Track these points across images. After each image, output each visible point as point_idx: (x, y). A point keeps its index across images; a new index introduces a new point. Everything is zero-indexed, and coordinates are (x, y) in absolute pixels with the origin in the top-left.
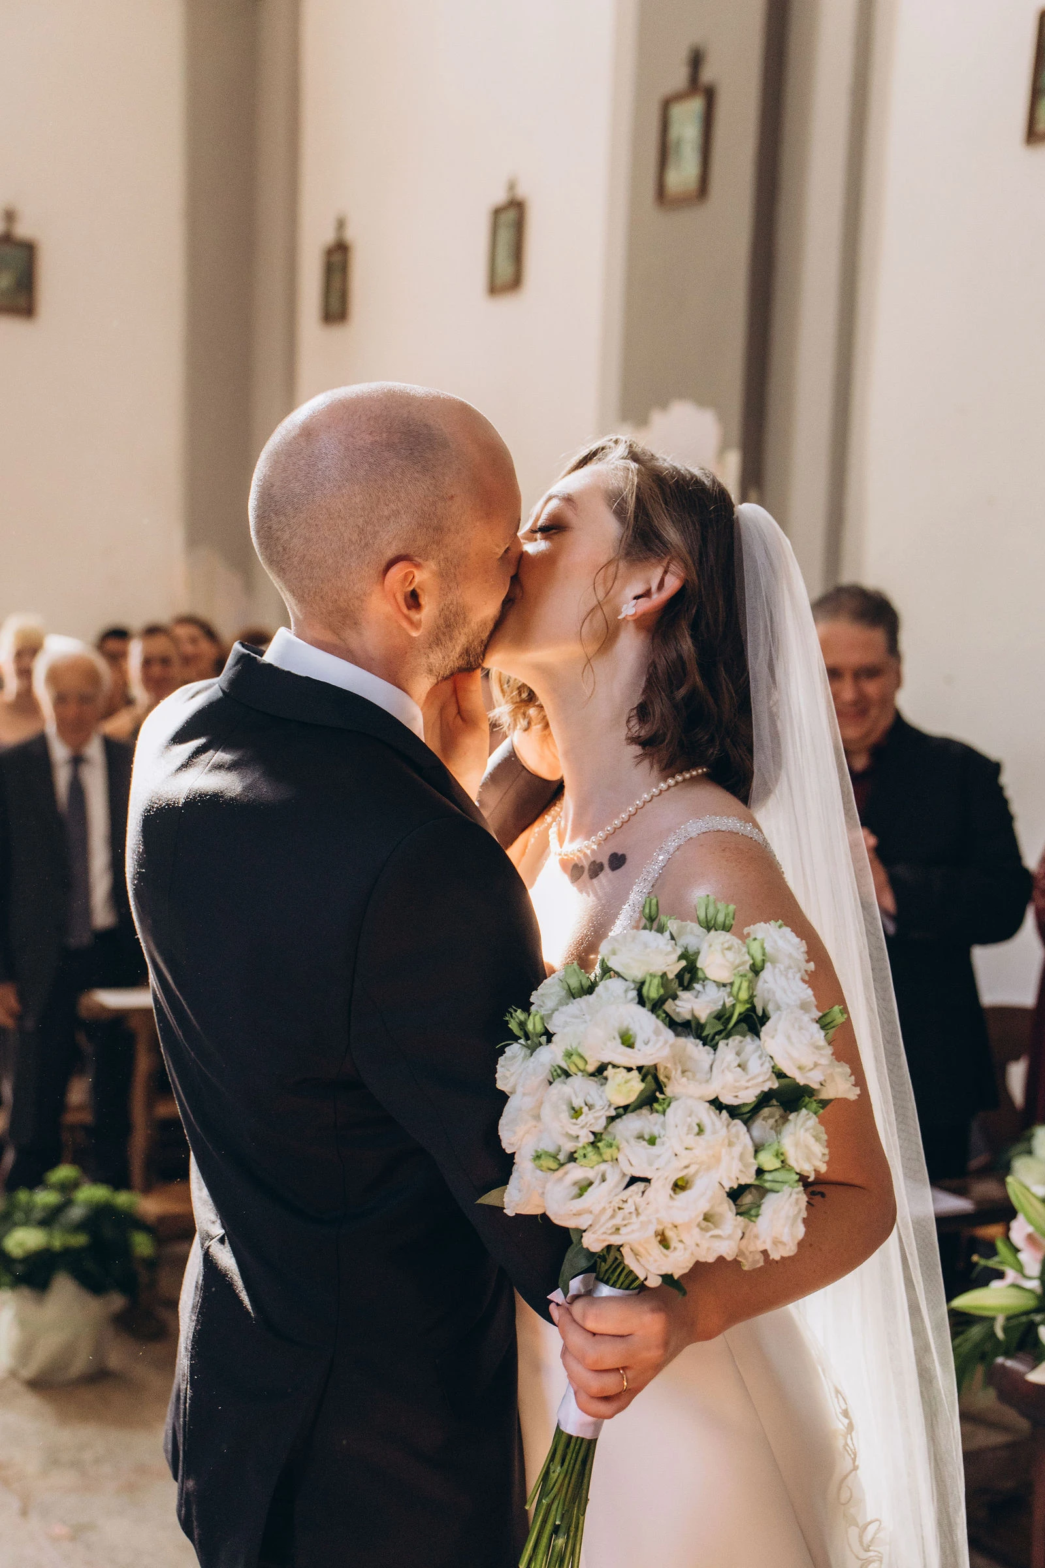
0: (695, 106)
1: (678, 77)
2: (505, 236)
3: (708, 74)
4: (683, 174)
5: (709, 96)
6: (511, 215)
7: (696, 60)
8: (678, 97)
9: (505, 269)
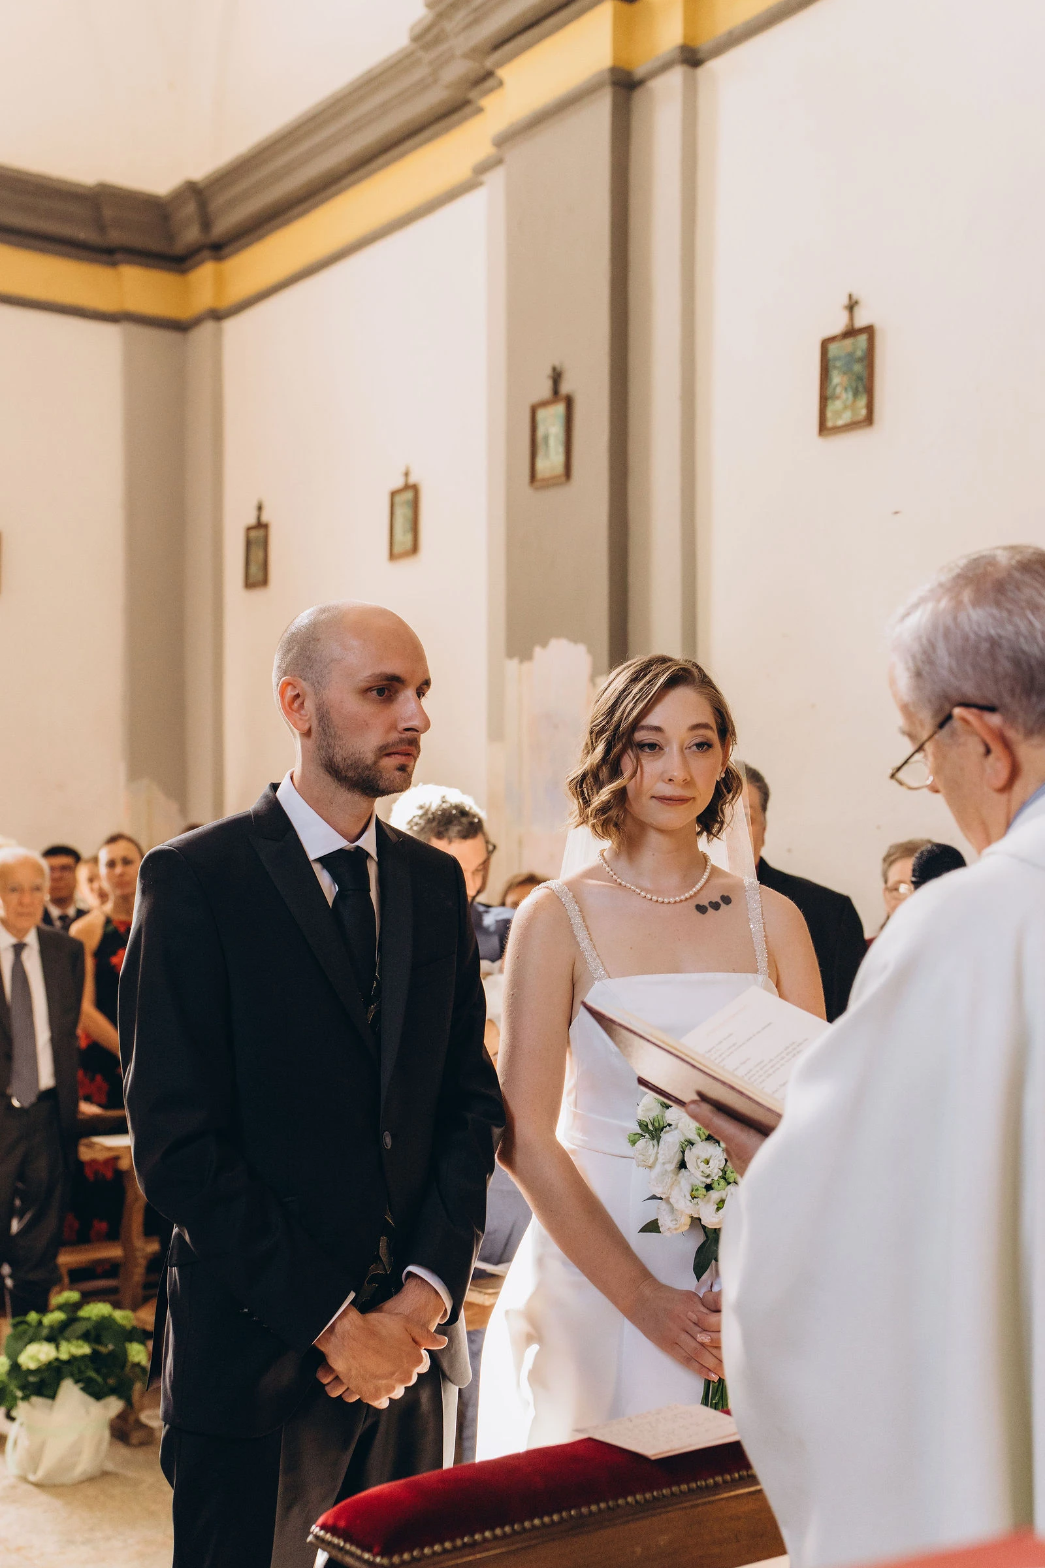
0: (560, 409)
1: (544, 389)
2: (402, 513)
3: (565, 388)
4: (551, 460)
5: (569, 402)
6: (409, 495)
7: (557, 377)
8: (544, 404)
9: (403, 539)
